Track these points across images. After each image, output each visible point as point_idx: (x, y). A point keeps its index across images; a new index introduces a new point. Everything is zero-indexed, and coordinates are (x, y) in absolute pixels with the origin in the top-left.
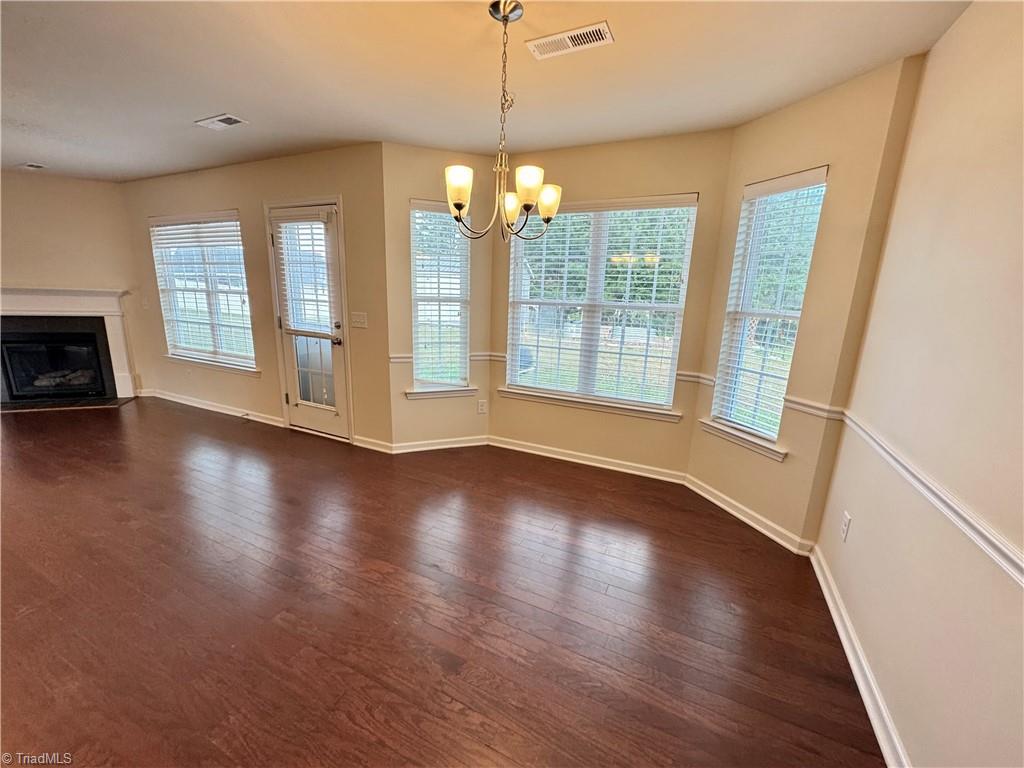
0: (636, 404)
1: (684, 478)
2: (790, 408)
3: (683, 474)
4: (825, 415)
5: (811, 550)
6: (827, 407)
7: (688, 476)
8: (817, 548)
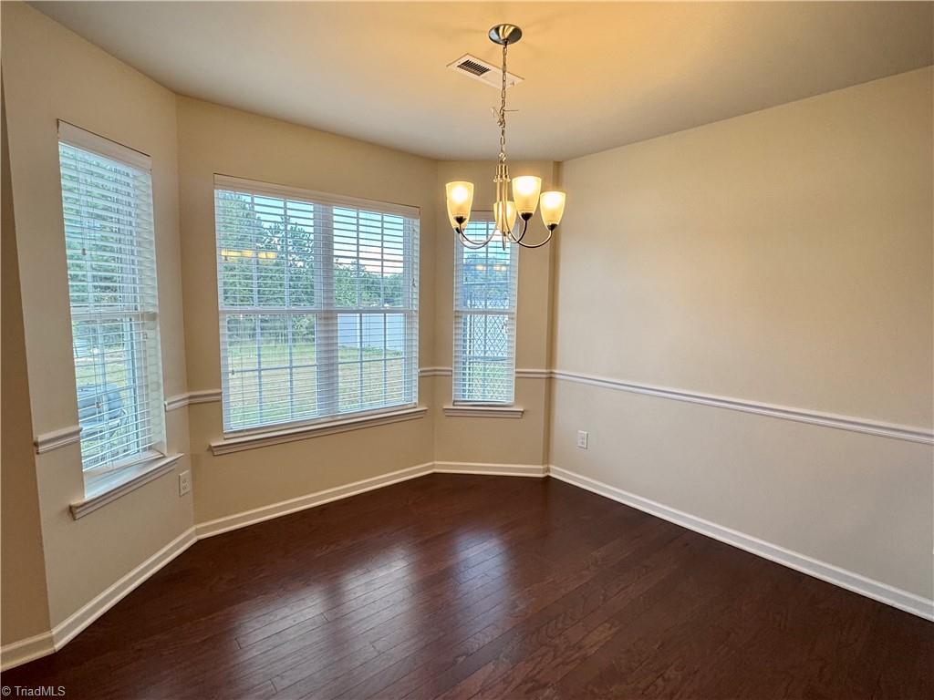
0: (370, 413)
1: (433, 466)
2: (520, 378)
3: (431, 463)
4: (544, 376)
5: (548, 470)
6: (544, 371)
7: (436, 463)
8: (552, 467)
